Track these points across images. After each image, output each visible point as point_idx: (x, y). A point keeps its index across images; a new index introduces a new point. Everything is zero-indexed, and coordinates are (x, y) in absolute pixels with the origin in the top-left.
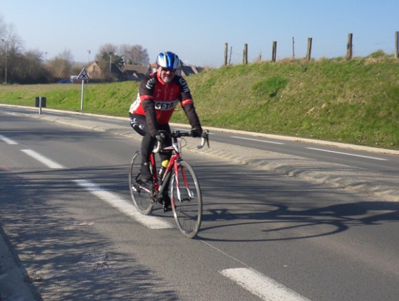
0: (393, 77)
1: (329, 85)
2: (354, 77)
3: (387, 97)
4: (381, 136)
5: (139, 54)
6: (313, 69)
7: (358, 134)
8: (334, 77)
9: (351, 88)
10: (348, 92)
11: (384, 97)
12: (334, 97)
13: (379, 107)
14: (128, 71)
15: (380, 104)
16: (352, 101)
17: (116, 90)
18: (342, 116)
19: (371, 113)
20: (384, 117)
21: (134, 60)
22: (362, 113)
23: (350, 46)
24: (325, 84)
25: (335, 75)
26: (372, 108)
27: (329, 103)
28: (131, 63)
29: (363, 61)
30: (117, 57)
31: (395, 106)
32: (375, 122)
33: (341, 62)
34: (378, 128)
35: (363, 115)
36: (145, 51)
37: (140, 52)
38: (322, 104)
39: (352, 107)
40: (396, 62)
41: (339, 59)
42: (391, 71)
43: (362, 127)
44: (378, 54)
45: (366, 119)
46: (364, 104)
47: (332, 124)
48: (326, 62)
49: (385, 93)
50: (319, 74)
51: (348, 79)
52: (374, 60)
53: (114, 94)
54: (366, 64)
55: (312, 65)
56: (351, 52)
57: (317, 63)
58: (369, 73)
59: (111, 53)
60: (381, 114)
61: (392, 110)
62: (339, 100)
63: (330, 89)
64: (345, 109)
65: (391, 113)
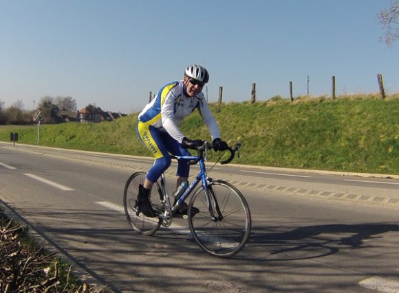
0: (292, 115)
1: (240, 122)
2: (260, 116)
3: (289, 130)
4: (291, 160)
5: (68, 103)
6: (224, 110)
7: (271, 159)
8: (245, 116)
9: (260, 125)
10: (258, 127)
11: (287, 130)
12: (247, 132)
13: (284, 139)
14: (63, 116)
15: (285, 136)
16: (262, 134)
17: (63, 129)
18: (255, 146)
19: (279, 143)
20: (290, 145)
21: (66, 108)
22: (272, 143)
23: (254, 92)
24: (237, 122)
25: (244, 114)
26: (279, 138)
27: (243, 136)
28: (64, 110)
29: (265, 104)
30: (54, 105)
31: (297, 137)
32: (283, 149)
33: (247, 105)
34: (287, 154)
35: (273, 145)
36: (74, 101)
37: (70, 102)
38: (237, 137)
39: (263, 138)
40: (291, 104)
41: (245, 103)
42: (289, 111)
43: (273, 153)
44: (276, 99)
45: (275, 148)
46: (272, 136)
47: (249, 152)
48: (235, 105)
49: (287, 127)
50: (231, 115)
51: (256, 118)
52: (274, 103)
53: (61, 132)
54: (268, 105)
55: (224, 107)
56: (254, 97)
57: (228, 106)
58: (272, 112)
59: (50, 103)
60: (287, 143)
61: (295, 139)
62: (251, 134)
63: (242, 125)
64: (258, 140)
65: (294, 142)
